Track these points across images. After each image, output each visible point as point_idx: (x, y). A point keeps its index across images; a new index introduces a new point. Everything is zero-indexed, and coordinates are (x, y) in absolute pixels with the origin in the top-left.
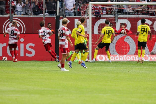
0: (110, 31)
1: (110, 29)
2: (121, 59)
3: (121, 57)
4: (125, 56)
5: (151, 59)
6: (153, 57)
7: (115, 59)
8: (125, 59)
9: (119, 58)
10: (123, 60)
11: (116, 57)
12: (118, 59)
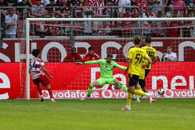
0: (152, 54)
1: (152, 51)
2: (73, 96)
3: (73, 94)
4: (79, 92)
5: (114, 95)
6: (116, 93)
7: (64, 96)
8: (78, 96)
9: (71, 94)
10: (75, 96)
11: (66, 93)
12: (69, 96)
